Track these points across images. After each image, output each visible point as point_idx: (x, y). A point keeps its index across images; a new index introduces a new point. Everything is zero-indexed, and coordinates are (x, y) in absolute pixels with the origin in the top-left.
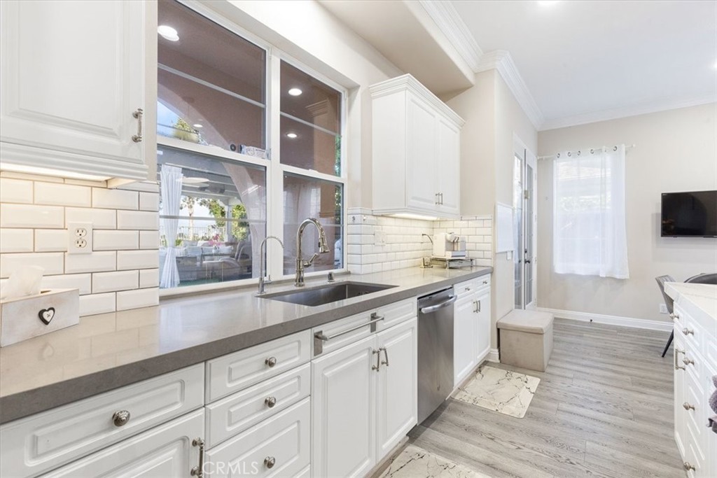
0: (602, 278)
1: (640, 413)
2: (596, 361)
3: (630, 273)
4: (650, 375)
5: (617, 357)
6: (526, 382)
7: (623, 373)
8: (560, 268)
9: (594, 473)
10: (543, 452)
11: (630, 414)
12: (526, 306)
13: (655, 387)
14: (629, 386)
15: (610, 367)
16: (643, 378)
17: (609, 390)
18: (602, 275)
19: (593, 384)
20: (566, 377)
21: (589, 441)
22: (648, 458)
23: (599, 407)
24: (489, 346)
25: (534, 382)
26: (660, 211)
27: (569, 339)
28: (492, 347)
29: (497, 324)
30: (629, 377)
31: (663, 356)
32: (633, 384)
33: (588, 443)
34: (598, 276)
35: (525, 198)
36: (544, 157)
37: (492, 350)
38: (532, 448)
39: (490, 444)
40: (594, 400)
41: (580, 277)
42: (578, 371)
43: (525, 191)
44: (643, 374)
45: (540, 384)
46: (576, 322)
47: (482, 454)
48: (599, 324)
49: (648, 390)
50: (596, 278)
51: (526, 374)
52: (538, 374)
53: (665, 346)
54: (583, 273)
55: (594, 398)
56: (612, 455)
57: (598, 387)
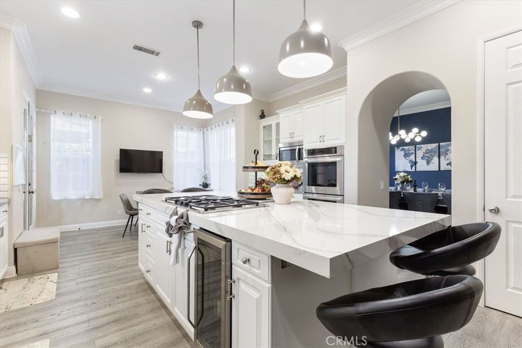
0: (87, 199)
1: (120, 266)
2: (90, 250)
3: (103, 195)
4: (119, 248)
5: (101, 244)
6: (48, 278)
7: (106, 251)
8: (56, 195)
9: (107, 301)
10: (76, 308)
11: (116, 269)
12: (30, 228)
13: (123, 252)
14: (111, 256)
15: (100, 251)
16: (117, 250)
17: (101, 262)
18: (87, 197)
19: (93, 263)
20: (75, 265)
21: (100, 289)
22: (128, 282)
23: (100, 272)
24: (7, 265)
25: (54, 276)
26: (119, 158)
27: (69, 243)
28: (9, 265)
29: (14, 245)
30: (110, 252)
31: (123, 237)
32: (113, 254)
33: (100, 291)
34: (85, 199)
35: (29, 141)
36: (42, 111)
37: (9, 268)
38: (69, 310)
39: (36, 324)
40: (97, 270)
41: (72, 200)
42: (81, 259)
43: (29, 136)
44: (116, 248)
45: (58, 276)
46: (69, 232)
47: (33, 333)
48: (85, 230)
49: (121, 255)
50: (83, 200)
51: (46, 275)
52: (54, 271)
53: (123, 232)
54: (74, 197)
55: (96, 268)
56: (113, 289)
57: (95, 263)
